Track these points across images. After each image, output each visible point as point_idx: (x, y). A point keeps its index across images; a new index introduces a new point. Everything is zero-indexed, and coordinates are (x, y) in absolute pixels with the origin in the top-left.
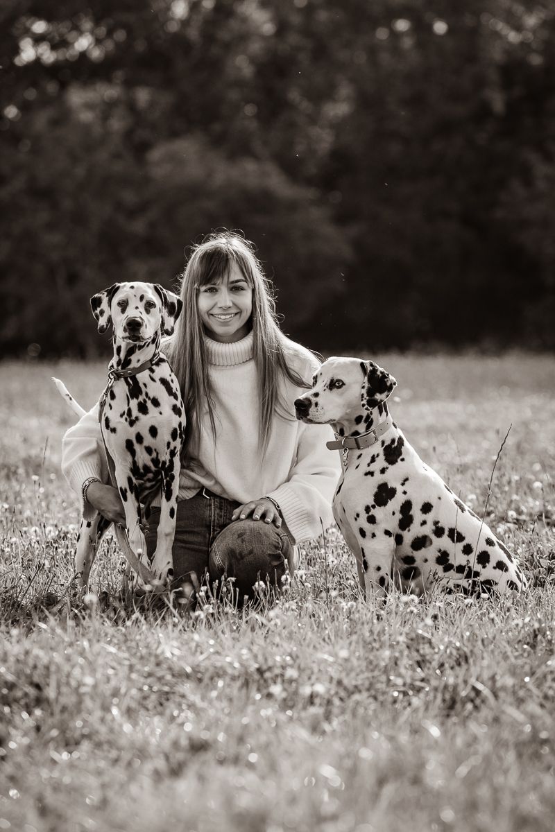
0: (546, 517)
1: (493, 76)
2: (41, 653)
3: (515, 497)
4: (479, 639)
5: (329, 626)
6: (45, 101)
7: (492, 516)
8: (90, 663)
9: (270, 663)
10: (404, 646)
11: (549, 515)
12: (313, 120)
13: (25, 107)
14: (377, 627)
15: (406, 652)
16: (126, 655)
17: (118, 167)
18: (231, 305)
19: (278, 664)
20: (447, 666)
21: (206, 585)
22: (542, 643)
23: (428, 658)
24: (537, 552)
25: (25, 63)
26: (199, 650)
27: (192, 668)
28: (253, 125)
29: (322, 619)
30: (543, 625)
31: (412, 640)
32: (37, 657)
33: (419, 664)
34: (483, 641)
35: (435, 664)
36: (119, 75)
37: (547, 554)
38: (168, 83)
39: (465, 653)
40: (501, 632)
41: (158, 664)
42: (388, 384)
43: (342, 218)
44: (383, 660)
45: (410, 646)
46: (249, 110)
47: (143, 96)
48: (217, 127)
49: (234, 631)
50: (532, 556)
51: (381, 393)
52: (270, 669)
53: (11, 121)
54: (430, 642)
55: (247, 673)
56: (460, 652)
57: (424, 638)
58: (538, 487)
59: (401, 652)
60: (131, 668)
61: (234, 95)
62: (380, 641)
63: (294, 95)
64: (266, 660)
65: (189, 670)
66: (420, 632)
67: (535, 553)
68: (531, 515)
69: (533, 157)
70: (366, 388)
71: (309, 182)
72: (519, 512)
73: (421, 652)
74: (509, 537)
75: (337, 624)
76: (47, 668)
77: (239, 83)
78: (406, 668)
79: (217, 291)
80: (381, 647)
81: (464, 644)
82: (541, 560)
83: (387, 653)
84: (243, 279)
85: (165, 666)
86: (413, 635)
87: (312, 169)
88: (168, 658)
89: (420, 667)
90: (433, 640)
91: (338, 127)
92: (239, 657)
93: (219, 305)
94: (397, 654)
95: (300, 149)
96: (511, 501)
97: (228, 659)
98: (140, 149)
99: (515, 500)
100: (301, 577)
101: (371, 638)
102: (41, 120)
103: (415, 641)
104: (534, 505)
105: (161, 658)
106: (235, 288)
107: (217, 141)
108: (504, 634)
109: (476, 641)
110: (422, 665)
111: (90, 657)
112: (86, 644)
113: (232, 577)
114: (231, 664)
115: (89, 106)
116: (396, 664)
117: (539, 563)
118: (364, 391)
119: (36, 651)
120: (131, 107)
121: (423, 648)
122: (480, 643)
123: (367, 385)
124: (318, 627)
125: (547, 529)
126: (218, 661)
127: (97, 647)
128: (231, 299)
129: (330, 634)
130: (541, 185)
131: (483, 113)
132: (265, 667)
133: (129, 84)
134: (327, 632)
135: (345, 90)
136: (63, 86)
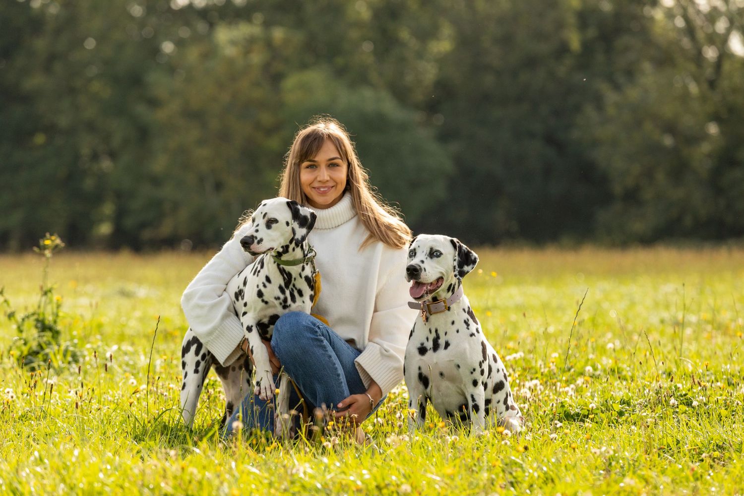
0: (618, 373)
1: (571, 20)
2: (195, 471)
3: (591, 356)
4: (563, 465)
5: (436, 454)
6: (197, 38)
7: (572, 370)
8: (236, 480)
9: (387, 482)
10: (500, 469)
11: (620, 371)
12: (420, 55)
13: (180, 43)
14: (477, 454)
15: (501, 475)
16: (266, 475)
17: (257, 94)
18: (328, 178)
19: (394, 483)
20: (535, 486)
21: (333, 421)
22: (616, 468)
23: (519, 479)
24: (611, 398)
25: (180, 7)
26: (327, 470)
27: (322, 485)
28: (370, 60)
29: (430, 448)
30: (617, 455)
31: (506, 465)
32: (192, 474)
33: (512, 484)
34: (566, 466)
35: (525, 485)
36: (258, 17)
37: (619, 400)
38: (300, 23)
39: (551, 476)
40: (581, 460)
41: (293, 483)
42: (473, 258)
43: (444, 137)
44: (482, 480)
45: (505, 470)
46: (367, 47)
47: (278, 34)
48: (340, 61)
49: (357, 458)
50: (606, 401)
51: (468, 265)
52: (387, 486)
53: (168, 55)
54: (521, 467)
55: (368, 490)
56: (546, 476)
57: (516, 463)
58: (610, 348)
59: (497, 475)
60: (271, 484)
61: (354, 34)
62: (480, 466)
63: (404, 34)
64: (383, 479)
65: (319, 486)
66: (513, 458)
67: (609, 399)
68: (605, 371)
69: (604, 88)
70: (457, 261)
71: (417, 107)
72: (595, 369)
73: (514, 474)
74: (587, 387)
75: (443, 453)
76: (200, 483)
77: (358, 24)
78: (501, 487)
79: (316, 167)
80: (480, 470)
81: (549, 469)
82: (614, 405)
83: (485, 475)
84: (339, 157)
85: (298, 484)
86: (507, 461)
87: (419, 96)
88: (301, 478)
89: (513, 486)
90: (524, 465)
91: (442, 61)
92: (361, 476)
93: (319, 179)
94: (494, 476)
95: (409, 79)
96: (588, 360)
97: (352, 478)
98: (276, 79)
99: (591, 359)
100: (413, 414)
101: (472, 464)
102: (193, 54)
103: (509, 466)
104: (607, 362)
105: (296, 477)
106: (332, 165)
107: (340, 73)
108: (583, 462)
109: (560, 466)
110: (515, 485)
111: (237, 474)
112: (233, 464)
113: (355, 414)
114: (354, 482)
115: (233, 43)
116: (493, 484)
117: (612, 407)
118: (456, 263)
119: (192, 469)
120: (269, 44)
121: (516, 471)
122: (563, 468)
123: (457, 258)
124: (427, 456)
125: (619, 382)
126: (344, 479)
127: (242, 467)
128: (328, 173)
129: (437, 462)
130: (611, 111)
131: (563, 49)
132: (382, 485)
133: (268, 24)
134: (434, 460)
135: (447, 30)
136: (212, 25)
